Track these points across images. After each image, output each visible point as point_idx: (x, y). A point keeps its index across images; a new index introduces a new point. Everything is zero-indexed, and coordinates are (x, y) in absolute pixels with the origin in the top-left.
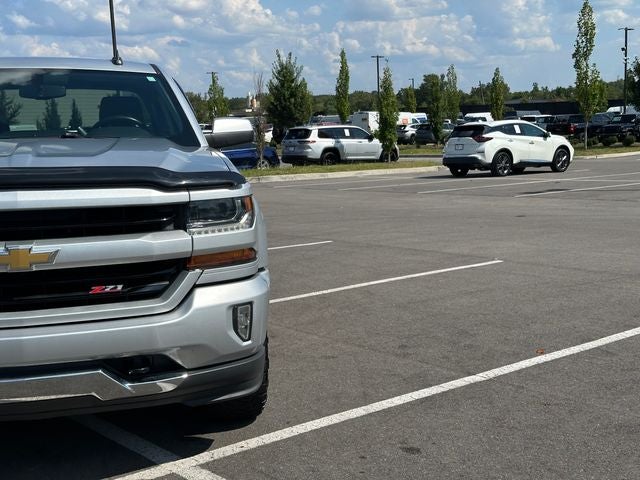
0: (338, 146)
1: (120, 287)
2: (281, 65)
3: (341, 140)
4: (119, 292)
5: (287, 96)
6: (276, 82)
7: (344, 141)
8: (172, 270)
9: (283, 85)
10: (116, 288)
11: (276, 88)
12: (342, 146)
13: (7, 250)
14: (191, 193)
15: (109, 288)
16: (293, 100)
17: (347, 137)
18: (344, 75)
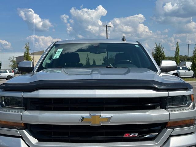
0: (178, 73)
1: (137, 135)
2: (157, 47)
3: (179, 71)
4: (136, 137)
5: (158, 57)
6: (155, 52)
7: (180, 71)
8: (159, 128)
9: (157, 53)
10: (135, 135)
11: (155, 54)
12: (179, 73)
13: (90, 115)
14: (169, 92)
15: (132, 135)
16: (160, 58)
17: (181, 70)
18: (178, 50)
